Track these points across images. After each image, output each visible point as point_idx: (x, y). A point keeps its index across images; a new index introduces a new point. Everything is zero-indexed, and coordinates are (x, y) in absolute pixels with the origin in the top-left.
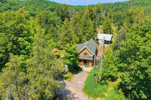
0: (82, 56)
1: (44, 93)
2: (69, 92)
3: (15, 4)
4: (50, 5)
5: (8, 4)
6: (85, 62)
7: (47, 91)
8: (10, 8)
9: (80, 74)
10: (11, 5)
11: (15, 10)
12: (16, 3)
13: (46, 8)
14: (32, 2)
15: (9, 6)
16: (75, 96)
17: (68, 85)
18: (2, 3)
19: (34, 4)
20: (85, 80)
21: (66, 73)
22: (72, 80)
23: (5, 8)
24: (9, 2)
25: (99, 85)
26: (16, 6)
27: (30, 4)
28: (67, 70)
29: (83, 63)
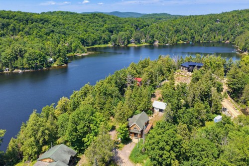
0: (132, 130)
1: (104, 158)
2: (120, 158)
3: (60, 25)
4: (108, 22)
5: (50, 25)
6: (135, 134)
7: (106, 157)
8: (53, 31)
9: (129, 145)
10: (55, 26)
11: (59, 33)
12: (61, 23)
13: (102, 28)
14: (82, 18)
15: (51, 28)
16: (123, 161)
17: (119, 153)
18: (43, 23)
19: (84, 22)
20: (132, 150)
21: (119, 144)
22: (123, 150)
23: (46, 31)
24: (51, 21)
25: (141, 154)
26: (61, 28)
27: (80, 21)
28: (120, 141)
29: (133, 135)
